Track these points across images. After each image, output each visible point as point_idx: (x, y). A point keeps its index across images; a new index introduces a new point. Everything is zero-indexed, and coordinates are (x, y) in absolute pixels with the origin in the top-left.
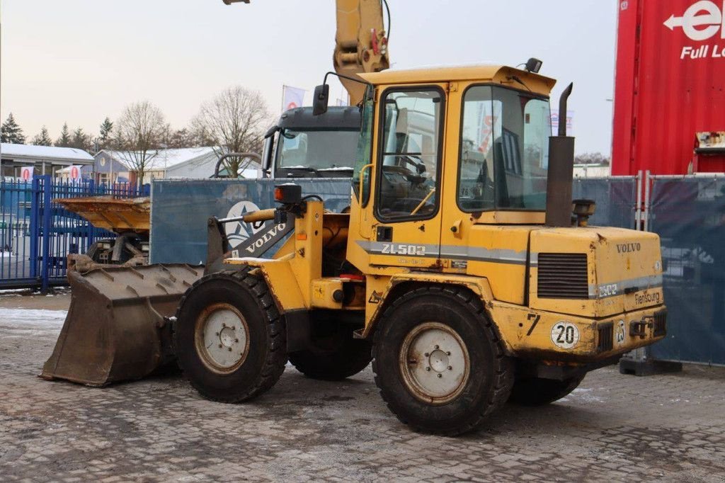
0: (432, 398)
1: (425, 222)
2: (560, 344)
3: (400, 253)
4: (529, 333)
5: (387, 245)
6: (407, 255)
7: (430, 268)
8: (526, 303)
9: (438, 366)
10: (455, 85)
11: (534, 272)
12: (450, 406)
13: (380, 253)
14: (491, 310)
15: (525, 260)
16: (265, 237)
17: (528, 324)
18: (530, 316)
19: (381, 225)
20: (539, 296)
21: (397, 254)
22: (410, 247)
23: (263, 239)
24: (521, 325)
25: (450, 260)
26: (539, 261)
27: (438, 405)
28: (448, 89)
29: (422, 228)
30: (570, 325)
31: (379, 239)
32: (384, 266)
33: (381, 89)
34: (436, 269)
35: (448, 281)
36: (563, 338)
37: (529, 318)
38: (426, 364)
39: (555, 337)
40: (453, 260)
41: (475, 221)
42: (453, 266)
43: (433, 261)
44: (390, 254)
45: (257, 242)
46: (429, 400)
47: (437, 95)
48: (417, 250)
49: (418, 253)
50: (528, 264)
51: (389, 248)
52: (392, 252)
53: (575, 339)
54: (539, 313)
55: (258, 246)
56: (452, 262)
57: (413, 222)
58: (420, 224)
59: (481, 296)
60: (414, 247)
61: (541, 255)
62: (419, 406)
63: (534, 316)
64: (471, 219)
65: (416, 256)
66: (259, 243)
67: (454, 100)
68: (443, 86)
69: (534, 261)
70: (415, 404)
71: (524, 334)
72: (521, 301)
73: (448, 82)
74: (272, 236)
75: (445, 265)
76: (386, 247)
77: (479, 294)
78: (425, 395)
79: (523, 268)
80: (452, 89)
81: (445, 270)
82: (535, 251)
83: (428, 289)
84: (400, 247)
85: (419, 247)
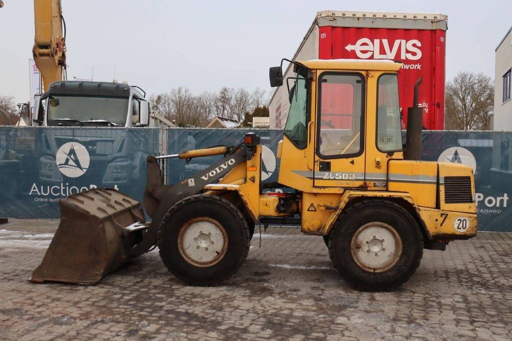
0: (374, 269)
1: (354, 158)
2: (459, 230)
3: (337, 178)
4: (441, 225)
5: (327, 174)
6: (342, 180)
7: (359, 187)
8: (438, 206)
9: (376, 249)
10: (372, 73)
11: (442, 188)
12: (389, 273)
13: (322, 179)
14: (419, 212)
15: (436, 181)
16: (217, 169)
17: (441, 219)
18: (442, 215)
19: (322, 160)
20: (446, 202)
21: (334, 179)
22: (344, 175)
23: (216, 171)
24: (437, 220)
25: (373, 182)
26: (445, 181)
27: (380, 273)
28: (368, 75)
29: (352, 162)
30: (463, 218)
31: (321, 170)
32: (324, 187)
33: (319, 72)
34: (364, 188)
36: (460, 227)
37: (441, 216)
38: (366, 248)
39: (456, 226)
40: (375, 182)
41: (389, 158)
42: (375, 186)
43: (361, 183)
44: (329, 179)
45: (210, 173)
46: (372, 271)
47: (359, 78)
48: (349, 176)
49: (350, 178)
50: (438, 184)
51: (329, 175)
52: (331, 178)
53: (467, 226)
54: (448, 213)
55: (211, 175)
56: (374, 184)
57: (345, 159)
58: (351, 159)
59: (413, 204)
60: (347, 175)
61: (446, 178)
62: (367, 275)
63: (444, 214)
64: (387, 157)
65: (348, 180)
66: (212, 173)
67: (371, 83)
68: (364, 73)
69: (442, 181)
70: (365, 275)
71: (439, 226)
72: (434, 206)
73: (367, 71)
74: (223, 168)
75: (370, 185)
76: (326, 175)
77: (411, 202)
78: (369, 268)
79: (435, 186)
80: (370, 75)
81: (369, 189)
82: (442, 175)
83: (373, 202)
84: (337, 175)
85: (350, 174)
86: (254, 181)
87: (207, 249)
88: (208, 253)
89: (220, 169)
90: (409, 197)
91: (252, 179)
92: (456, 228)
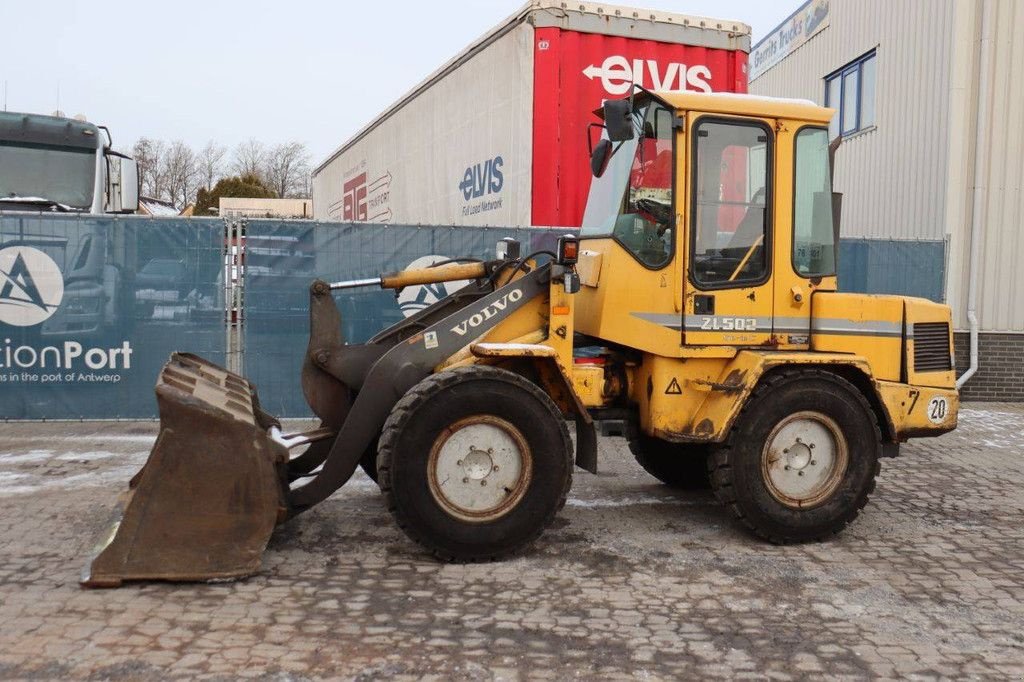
0: (800, 502)
1: (754, 289)
2: (934, 420)
3: (725, 328)
4: (909, 413)
5: (707, 319)
6: (734, 330)
7: (762, 345)
8: (904, 379)
9: (800, 462)
10: (786, 124)
11: (910, 344)
12: (826, 507)
13: (699, 329)
14: (880, 390)
15: (900, 331)
16: (486, 311)
17: (909, 402)
18: (912, 393)
19: (699, 293)
20: (916, 370)
21: (721, 330)
22: (737, 321)
23: (483, 315)
24: (903, 404)
25: (786, 336)
26: (915, 332)
27: (811, 509)
28: (778, 127)
29: (752, 297)
30: (942, 398)
31: (698, 311)
32: (701, 346)
33: (693, 117)
34: (770, 346)
35: (834, 361)
36: (936, 414)
37: (910, 396)
38: (783, 462)
39: (930, 413)
40: (791, 335)
41: (814, 288)
42: (790, 342)
43: (766, 337)
44: (712, 330)
45: (471, 319)
46: (796, 505)
47: (762, 133)
48: (746, 323)
49: (748, 328)
50: (904, 337)
51: (711, 322)
52: (715, 328)
53: (946, 413)
54: (919, 389)
55: (473, 324)
56: (790, 337)
57: (740, 290)
58: (749, 291)
59: (871, 376)
60: (743, 321)
61: (917, 326)
62: (790, 513)
63: (914, 393)
64: (810, 286)
65: (745, 331)
66: (476, 320)
67: (784, 142)
68: (771, 123)
69: (910, 331)
70: (785, 513)
71: (906, 414)
72: (897, 377)
73: (776, 118)
74: (498, 309)
75: (781, 341)
76: (706, 322)
77: (868, 373)
78: (792, 500)
79: (899, 340)
80: (782, 128)
81: (780, 347)
82: (910, 323)
83: (802, 373)
84: (725, 321)
85: (748, 320)
86: (563, 336)
87: (483, 483)
88: (486, 490)
89: (491, 310)
90: (865, 363)
91: (561, 332)
92: (930, 416)
